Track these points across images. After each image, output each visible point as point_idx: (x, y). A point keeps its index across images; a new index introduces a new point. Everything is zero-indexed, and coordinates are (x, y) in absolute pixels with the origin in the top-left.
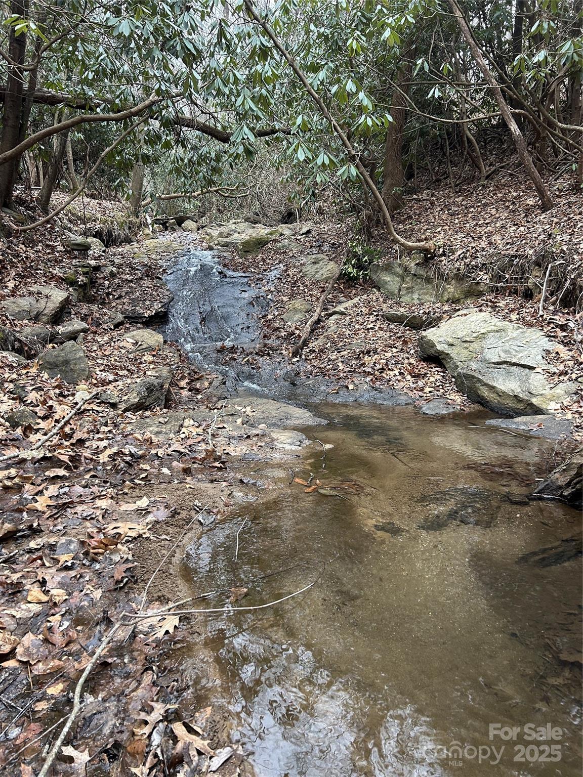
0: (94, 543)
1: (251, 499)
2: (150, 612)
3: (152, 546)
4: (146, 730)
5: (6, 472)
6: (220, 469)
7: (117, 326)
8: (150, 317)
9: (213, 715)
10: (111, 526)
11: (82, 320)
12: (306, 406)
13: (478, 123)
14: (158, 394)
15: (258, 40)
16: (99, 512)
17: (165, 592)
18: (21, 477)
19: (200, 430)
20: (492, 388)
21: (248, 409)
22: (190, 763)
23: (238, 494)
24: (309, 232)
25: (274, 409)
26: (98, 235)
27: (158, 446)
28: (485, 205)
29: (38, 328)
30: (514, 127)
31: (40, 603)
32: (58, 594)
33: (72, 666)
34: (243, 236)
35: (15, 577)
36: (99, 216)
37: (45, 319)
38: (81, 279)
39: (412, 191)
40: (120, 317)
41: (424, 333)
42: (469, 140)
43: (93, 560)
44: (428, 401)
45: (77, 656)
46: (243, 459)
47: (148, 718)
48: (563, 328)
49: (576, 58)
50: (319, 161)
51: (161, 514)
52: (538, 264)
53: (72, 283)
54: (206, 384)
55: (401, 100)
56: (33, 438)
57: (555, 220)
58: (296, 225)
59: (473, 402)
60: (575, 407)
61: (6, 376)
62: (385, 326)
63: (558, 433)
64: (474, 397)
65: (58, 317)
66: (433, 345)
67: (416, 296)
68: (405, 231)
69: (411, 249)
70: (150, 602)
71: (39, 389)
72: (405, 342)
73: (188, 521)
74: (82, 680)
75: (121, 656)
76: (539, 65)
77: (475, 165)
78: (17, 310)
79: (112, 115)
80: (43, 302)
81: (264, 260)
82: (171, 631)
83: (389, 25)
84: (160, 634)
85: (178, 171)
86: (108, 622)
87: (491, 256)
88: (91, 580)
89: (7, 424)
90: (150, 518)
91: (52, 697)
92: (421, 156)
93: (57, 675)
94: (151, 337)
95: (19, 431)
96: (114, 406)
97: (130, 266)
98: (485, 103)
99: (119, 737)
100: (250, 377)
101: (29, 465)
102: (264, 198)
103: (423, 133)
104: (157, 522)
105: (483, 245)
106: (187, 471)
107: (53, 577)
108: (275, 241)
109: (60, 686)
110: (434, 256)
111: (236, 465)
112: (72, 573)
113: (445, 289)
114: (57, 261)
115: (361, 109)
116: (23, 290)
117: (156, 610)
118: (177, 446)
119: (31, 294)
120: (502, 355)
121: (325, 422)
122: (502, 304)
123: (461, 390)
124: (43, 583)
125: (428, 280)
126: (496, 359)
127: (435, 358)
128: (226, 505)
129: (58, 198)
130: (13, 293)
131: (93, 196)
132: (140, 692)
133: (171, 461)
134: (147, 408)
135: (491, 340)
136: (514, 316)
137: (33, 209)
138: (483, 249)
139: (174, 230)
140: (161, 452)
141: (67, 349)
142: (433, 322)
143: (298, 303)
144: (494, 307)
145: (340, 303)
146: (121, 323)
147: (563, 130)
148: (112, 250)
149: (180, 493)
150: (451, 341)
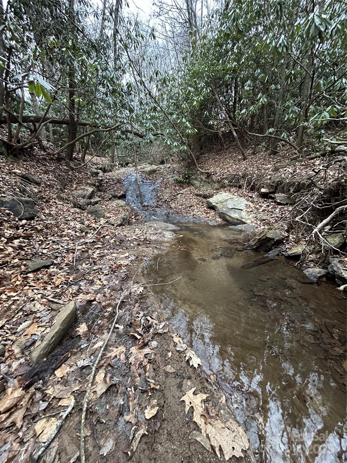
0: (114, 267)
1: (160, 252)
2: (134, 286)
3: (132, 267)
4: (139, 319)
5: (82, 246)
6: (149, 244)
7: (110, 199)
8: (120, 196)
9: (158, 314)
10: (118, 262)
11: (99, 197)
12: (174, 224)
13: (222, 132)
14: (126, 221)
15: (153, 105)
16: (114, 258)
17: (138, 280)
18: (87, 248)
19: (141, 232)
20: (230, 216)
21: (155, 225)
22: (153, 327)
23: (156, 251)
24: (169, 167)
25: (163, 224)
26: (101, 169)
27: (128, 237)
28: (226, 158)
29: (85, 200)
30: (234, 133)
31: (100, 285)
32: (105, 283)
33: (113, 303)
34: (148, 168)
35: (91, 278)
36: (101, 163)
37: (87, 197)
38: (97, 184)
39: (202, 154)
40: (111, 196)
41: (209, 200)
42: (220, 137)
43: (115, 272)
44: (211, 221)
45: (114, 300)
46: (155, 241)
47: (139, 316)
48: (251, 197)
49: (254, 112)
50: (174, 145)
51: (133, 258)
52: (243, 177)
53: (94, 185)
54: (140, 217)
55: (199, 124)
56: (89, 235)
57: (248, 163)
58: (165, 165)
59: (224, 221)
60: (255, 222)
61: (77, 216)
62: (196, 197)
63: (251, 230)
64: (224, 219)
65: (90, 197)
66: (212, 204)
67: (205, 188)
68: (201, 167)
69: (203, 173)
70: (134, 283)
71: (88, 220)
72: (202, 203)
73: (142, 260)
74: (118, 306)
75: (128, 299)
76: (243, 114)
77: (222, 145)
78: (78, 194)
79: (105, 129)
80: (86, 192)
81: (156, 177)
82: (142, 291)
83: (195, 100)
84: (138, 293)
85: (126, 147)
86: (122, 289)
87: (228, 175)
88: (114, 278)
89: (80, 231)
90: (130, 259)
91: (109, 311)
92: (205, 142)
93: (109, 305)
94: (121, 202)
95: (84, 234)
96: (113, 225)
97: (112, 179)
98: (225, 125)
99: (131, 321)
100: (154, 215)
101: (89, 244)
102: (154, 156)
103: (205, 135)
104: (132, 260)
105: (226, 171)
106: (139, 245)
107: (103, 278)
108: (159, 170)
109: (111, 308)
110: (210, 175)
111: (154, 242)
112: (109, 276)
113: (214, 186)
114: (89, 178)
115: (187, 127)
116: (79, 188)
117: (136, 286)
118: (134, 237)
119: (82, 189)
120: (233, 206)
121: (179, 228)
122: (232, 190)
123: (220, 217)
124: (100, 279)
125: (209, 183)
126: (231, 208)
127: (212, 207)
128: (152, 255)
129: (88, 157)
130: (76, 189)
131: (98, 156)
132: (135, 309)
133: (133, 241)
134: (123, 225)
135: (229, 202)
136: (236, 194)
137: (80, 161)
138: (226, 173)
139: (125, 167)
140: (130, 239)
141: (96, 207)
142: (211, 196)
143: (168, 190)
144: (230, 191)
145: (181, 190)
146: (111, 198)
147: (250, 135)
148: (105, 174)
149: (138, 251)
150: (217, 202)
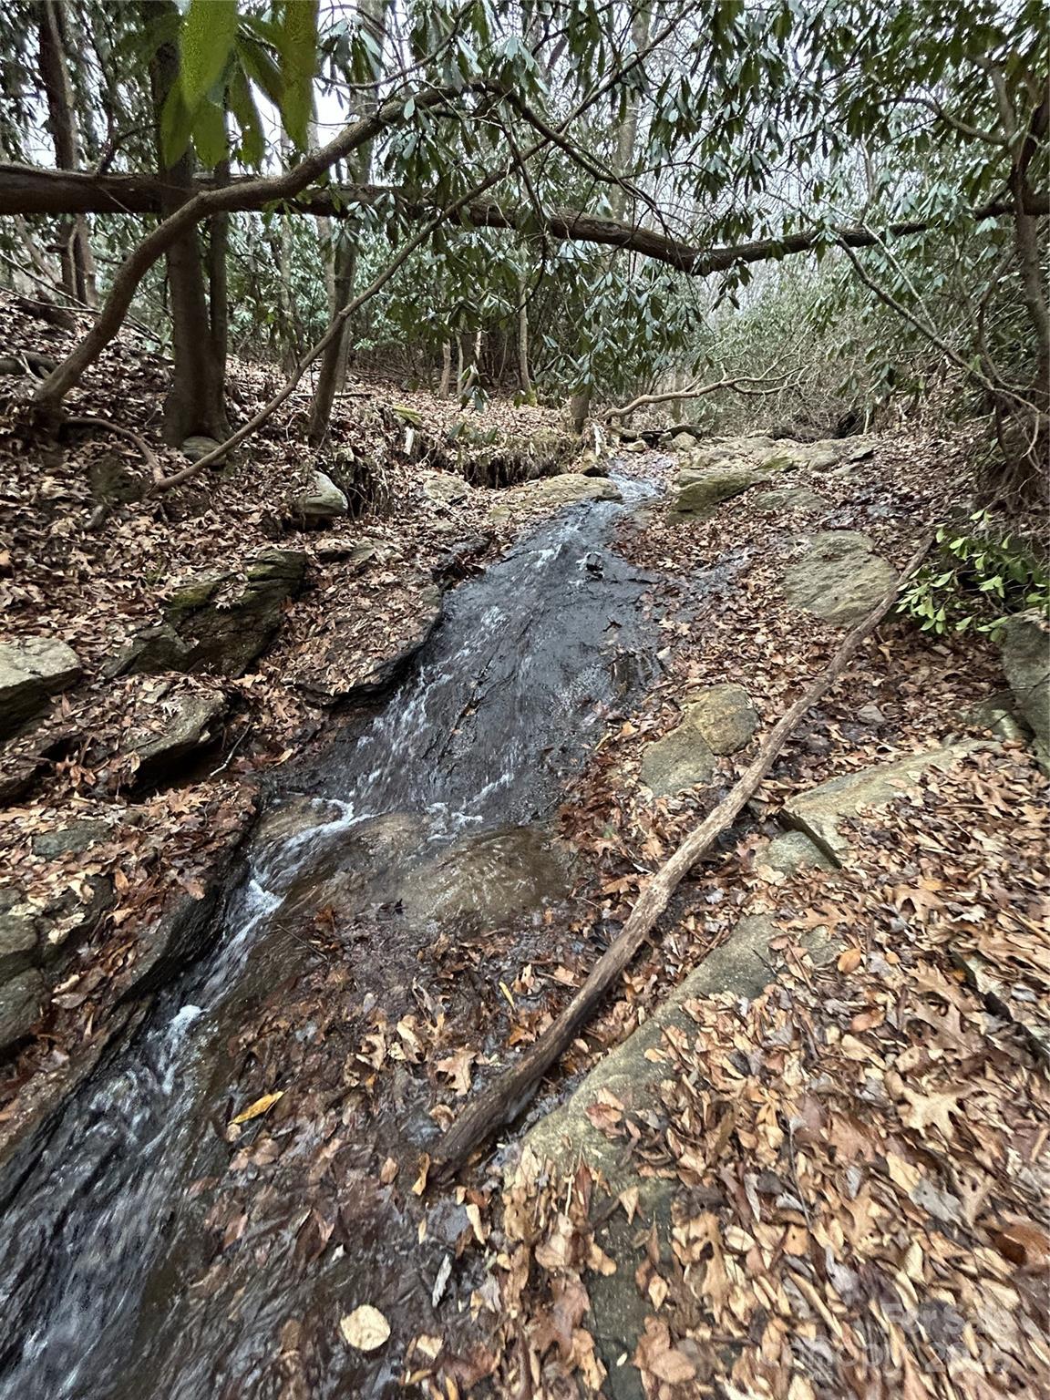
8: (341, 697)
24: (869, 456)
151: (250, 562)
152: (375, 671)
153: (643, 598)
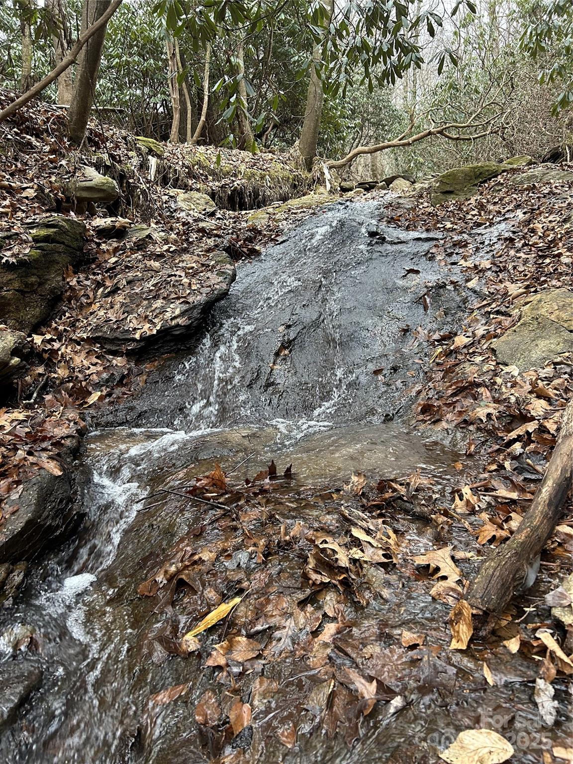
8: (148, 341)
81: (481, 207)
108: (514, 170)
151: (31, 225)
152: (182, 314)
153: (433, 250)
